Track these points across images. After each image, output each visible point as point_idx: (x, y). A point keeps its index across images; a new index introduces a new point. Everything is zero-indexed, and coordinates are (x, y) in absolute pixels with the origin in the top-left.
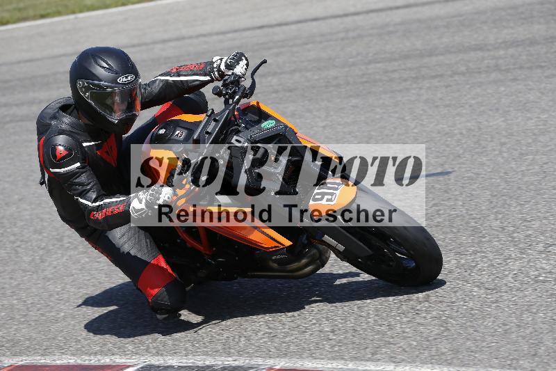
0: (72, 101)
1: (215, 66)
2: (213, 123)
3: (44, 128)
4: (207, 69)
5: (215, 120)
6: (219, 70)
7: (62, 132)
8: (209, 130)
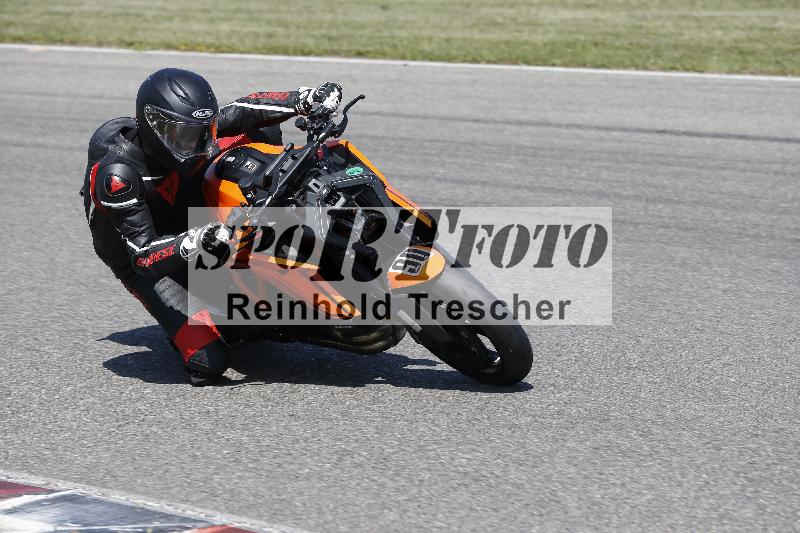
0: (134, 123)
1: (301, 97)
2: (291, 161)
3: (97, 152)
4: (292, 99)
5: (293, 158)
6: (306, 103)
7: (119, 160)
8: (285, 168)
